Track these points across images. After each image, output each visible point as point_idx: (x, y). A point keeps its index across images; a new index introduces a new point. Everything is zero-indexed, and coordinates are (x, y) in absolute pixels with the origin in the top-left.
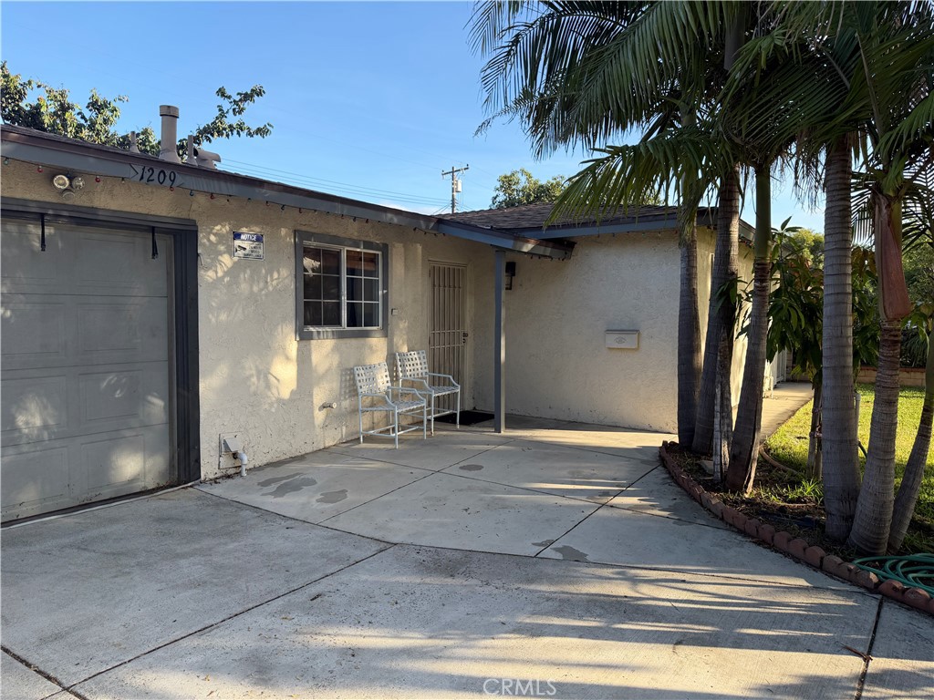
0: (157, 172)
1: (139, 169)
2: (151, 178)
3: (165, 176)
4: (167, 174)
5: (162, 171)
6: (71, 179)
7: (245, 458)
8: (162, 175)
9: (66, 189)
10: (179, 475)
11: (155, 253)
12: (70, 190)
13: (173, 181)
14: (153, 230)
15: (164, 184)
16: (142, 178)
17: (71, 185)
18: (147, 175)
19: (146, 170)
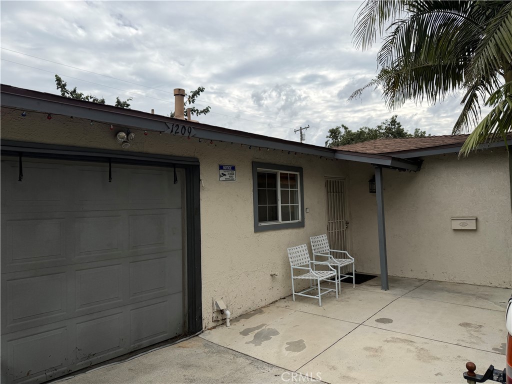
0: (180, 127)
1: (170, 126)
2: (177, 131)
3: (185, 130)
4: (187, 129)
5: (184, 127)
6: (128, 134)
7: (228, 312)
8: (183, 129)
9: (124, 142)
10: (189, 328)
11: (175, 180)
12: (126, 142)
13: (190, 133)
14: (174, 166)
15: (184, 135)
16: (172, 131)
17: (127, 139)
18: (175, 129)
19: (174, 126)
